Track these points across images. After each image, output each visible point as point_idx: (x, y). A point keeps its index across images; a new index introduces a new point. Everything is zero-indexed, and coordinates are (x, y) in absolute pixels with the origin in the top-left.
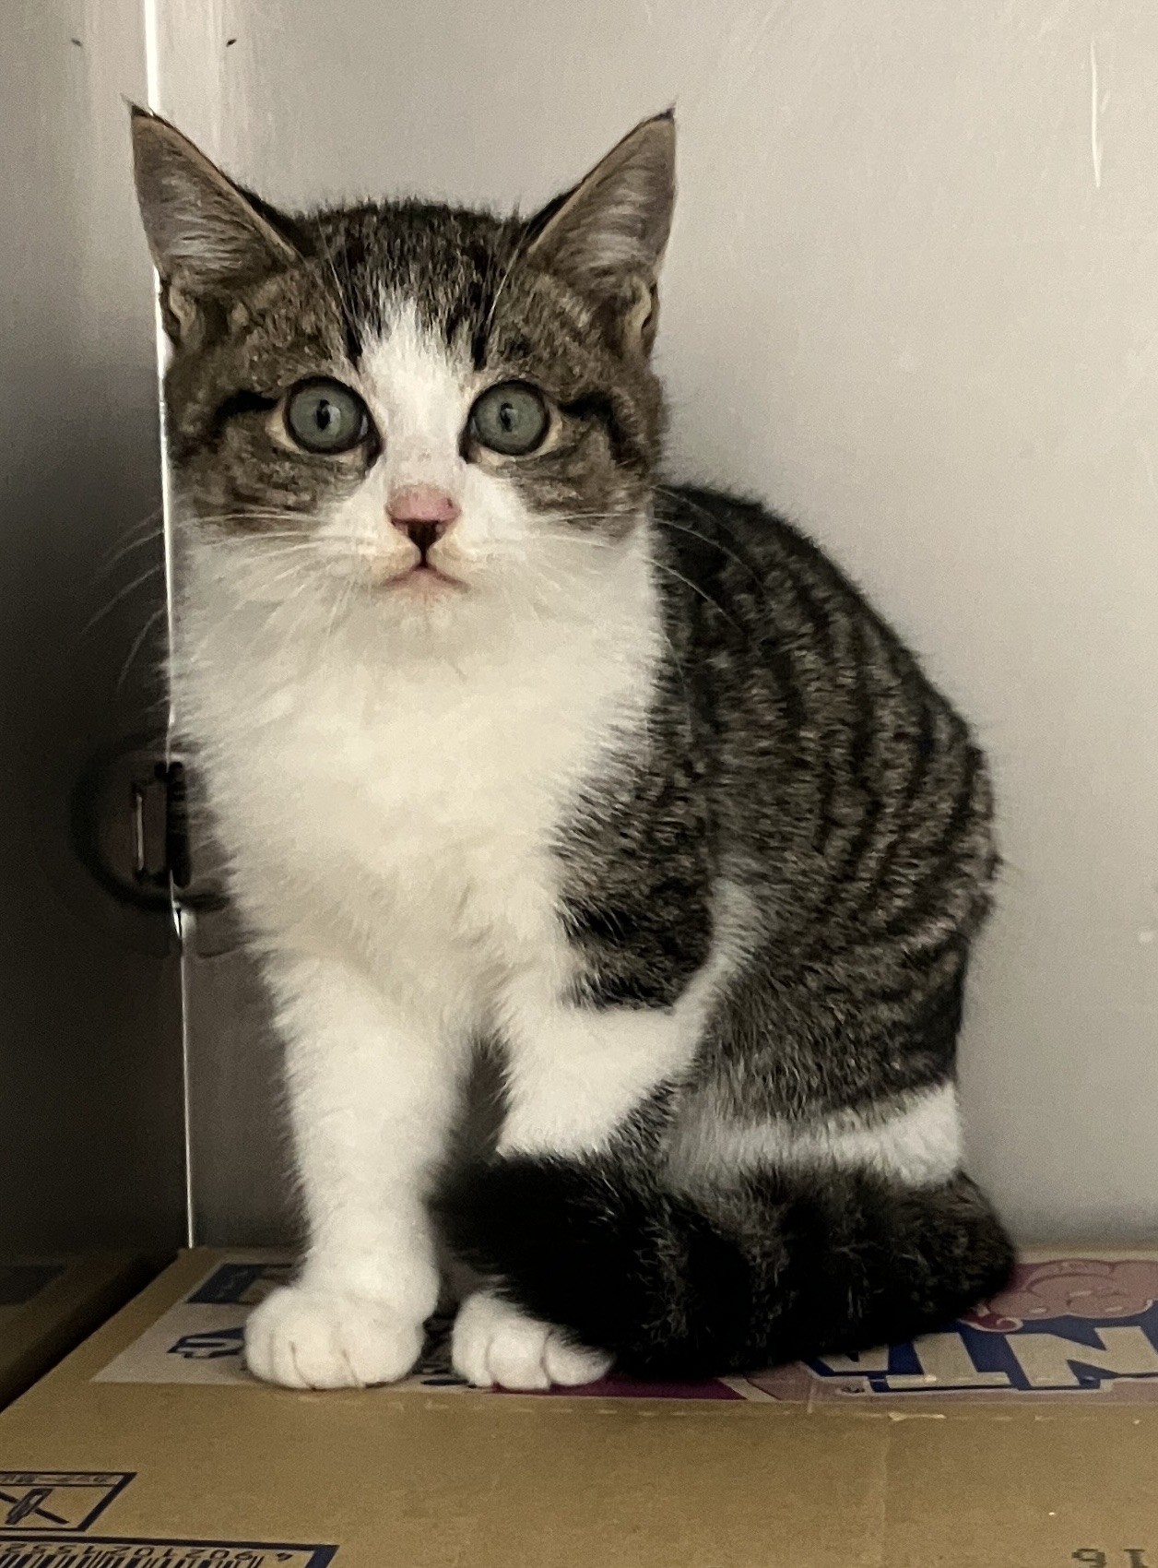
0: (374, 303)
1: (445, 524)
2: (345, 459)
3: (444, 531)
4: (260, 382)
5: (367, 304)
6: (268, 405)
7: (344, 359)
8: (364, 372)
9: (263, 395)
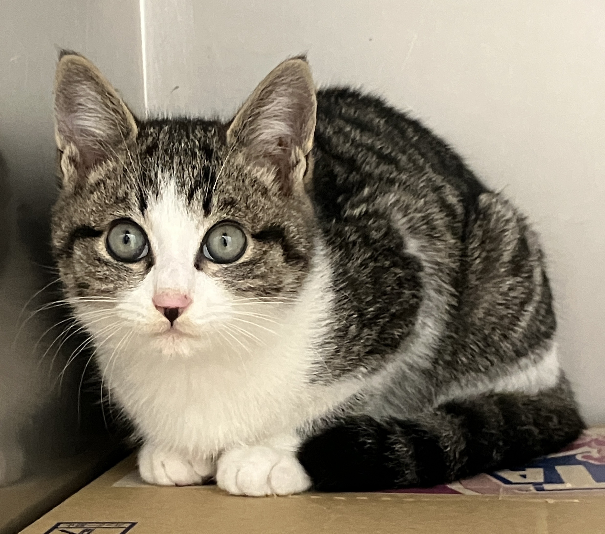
0: (155, 181)
1: (184, 308)
2: (135, 267)
3: (182, 312)
4: (95, 221)
5: (151, 180)
6: (98, 234)
7: (138, 211)
8: (147, 217)
9: (95, 228)
